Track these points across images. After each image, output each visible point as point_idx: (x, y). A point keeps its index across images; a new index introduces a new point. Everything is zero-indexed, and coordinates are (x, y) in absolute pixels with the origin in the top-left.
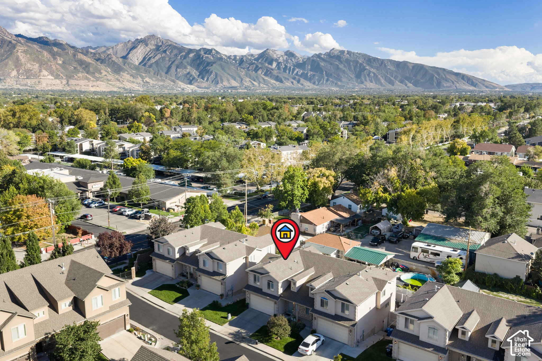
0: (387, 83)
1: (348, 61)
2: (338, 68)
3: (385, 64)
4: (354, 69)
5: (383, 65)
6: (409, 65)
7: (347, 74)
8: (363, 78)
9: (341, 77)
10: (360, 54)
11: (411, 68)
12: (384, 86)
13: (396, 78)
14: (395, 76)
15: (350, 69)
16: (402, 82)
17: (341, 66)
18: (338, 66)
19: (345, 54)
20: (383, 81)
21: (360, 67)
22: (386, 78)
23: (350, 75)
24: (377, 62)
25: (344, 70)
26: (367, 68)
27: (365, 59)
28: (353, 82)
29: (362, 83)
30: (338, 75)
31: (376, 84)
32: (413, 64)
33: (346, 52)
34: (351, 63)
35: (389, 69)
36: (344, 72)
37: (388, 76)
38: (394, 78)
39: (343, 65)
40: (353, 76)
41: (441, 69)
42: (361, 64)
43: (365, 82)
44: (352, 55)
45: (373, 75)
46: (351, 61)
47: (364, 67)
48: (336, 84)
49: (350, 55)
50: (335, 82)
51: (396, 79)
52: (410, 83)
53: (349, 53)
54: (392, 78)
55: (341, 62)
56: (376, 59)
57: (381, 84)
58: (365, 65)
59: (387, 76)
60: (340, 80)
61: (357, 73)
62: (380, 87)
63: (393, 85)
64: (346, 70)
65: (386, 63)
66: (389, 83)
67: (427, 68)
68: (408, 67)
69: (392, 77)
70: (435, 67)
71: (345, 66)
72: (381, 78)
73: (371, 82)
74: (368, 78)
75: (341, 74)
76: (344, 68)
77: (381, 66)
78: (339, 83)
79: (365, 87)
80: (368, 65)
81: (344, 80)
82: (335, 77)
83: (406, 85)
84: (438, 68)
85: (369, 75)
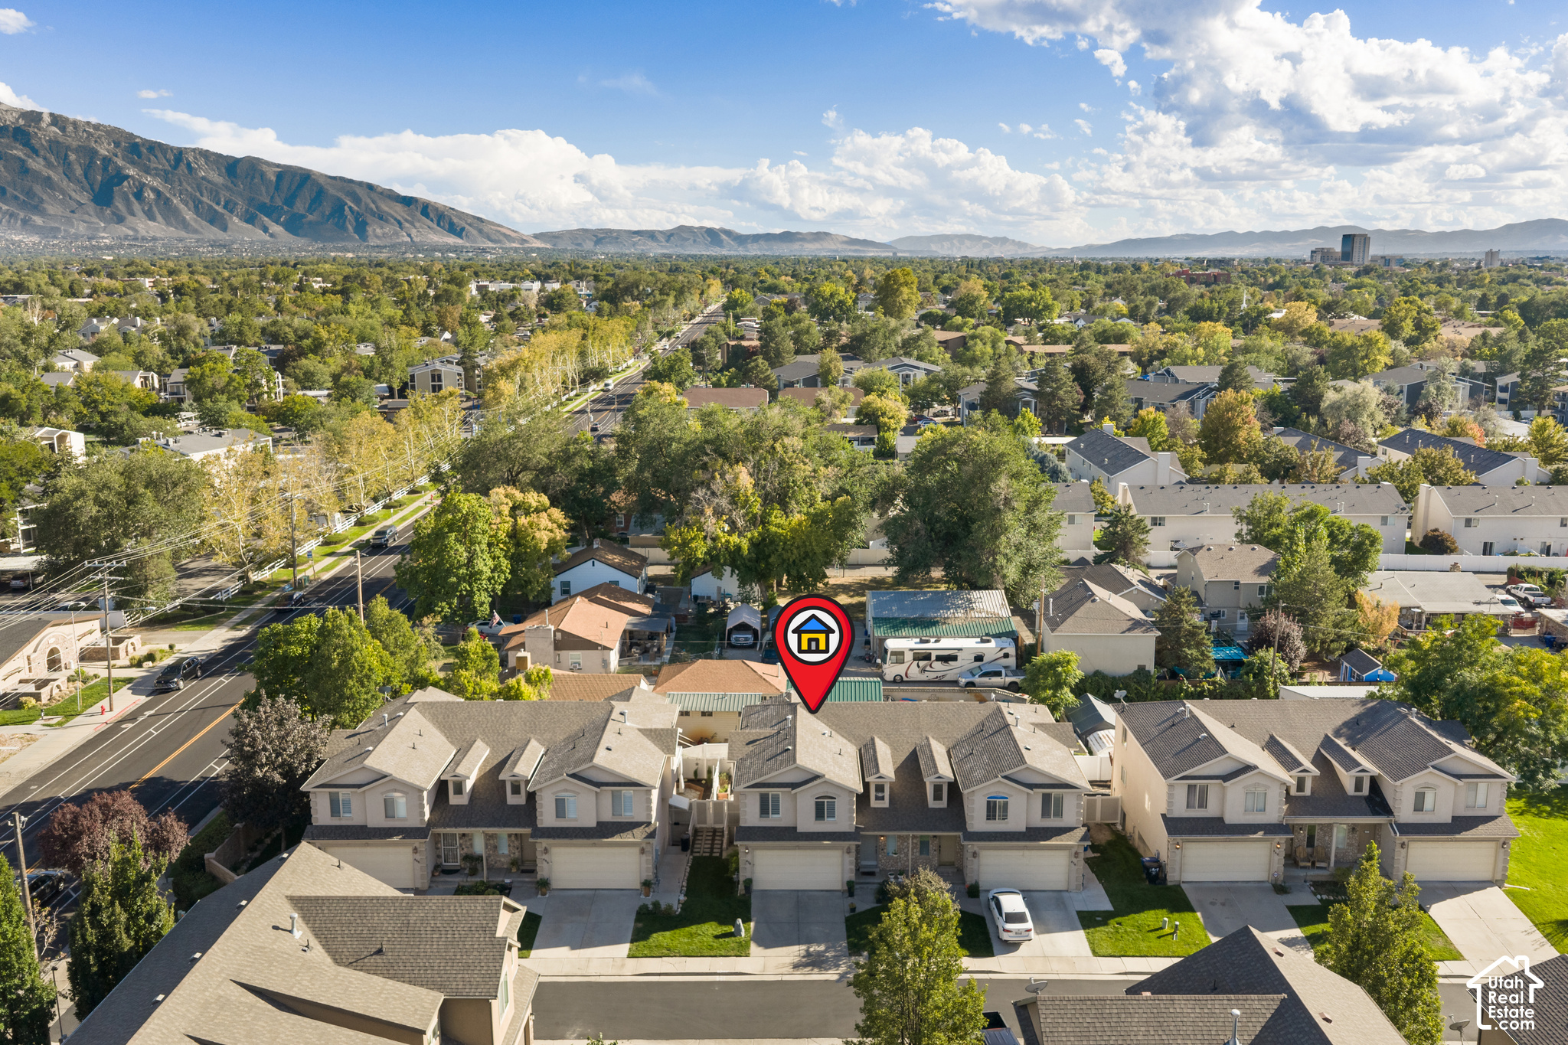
0: (204, 223)
1: (56, 147)
2: (24, 170)
3: (189, 165)
4: (86, 177)
5: (183, 167)
6: (265, 168)
7: (63, 192)
8: (119, 204)
9: (42, 201)
10: (97, 127)
11: (273, 178)
12: (196, 231)
13: (229, 206)
14: (227, 203)
15: (68, 174)
16: (250, 219)
17: (36, 164)
18: (23, 161)
19: (44, 125)
20: (189, 216)
21: (105, 169)
22: (196, 206)
23: (73, 194)
24: (160, 155)
25: (49, 178)
26: (131, 172)
27: (117, 144)
28: (86, 217)
29: (120, 220)
30: (30, 193)
31: (168, 224)
32: (278, 166)
33: (47, 119)
34: (72, 157)
35: (203, 178)
36: (48, 182)
37: (205, 199)
38: (225, 207)
39: (41, 160)
40: (84, 198)
41: (360, 184)
42: (107, 161)
43: (130, 218)
44: (70, 128)
45: (152, 196)
46: (68, 148)
47: (119, 169)
48: (25, 222)
49: (63, 129)
50: (22, 215)
51: (231, 211)
52: (277, 222)
53: (56, 120)
54: (219, 209)
55: (35, 151)
56: (154, 147)
57: (185, 225)
58: (120, 163)
59: (201, 202)
60: (38, 209)
61: (97, 187)
62: (183, 234)
63: (225, 229)
64: (55, 177)
65: (191, 159)
66: (212, 222)
67: (321, 181)
68: (263, 175)
69: (218, 204)
70: (342, 179)
71: (49, 165)
72: (182, 206)
73: (152, 218)
74: (136, 206)
75: (37, 189)
76: (47, 172)
77: (175, 167)
78: (38, 220)
79: (131, 233)
80: (133, 163)
81: (51, 209)
82: (16, 198)
83: (265, 230)
84: (351, 181)
85: (139, 196)
